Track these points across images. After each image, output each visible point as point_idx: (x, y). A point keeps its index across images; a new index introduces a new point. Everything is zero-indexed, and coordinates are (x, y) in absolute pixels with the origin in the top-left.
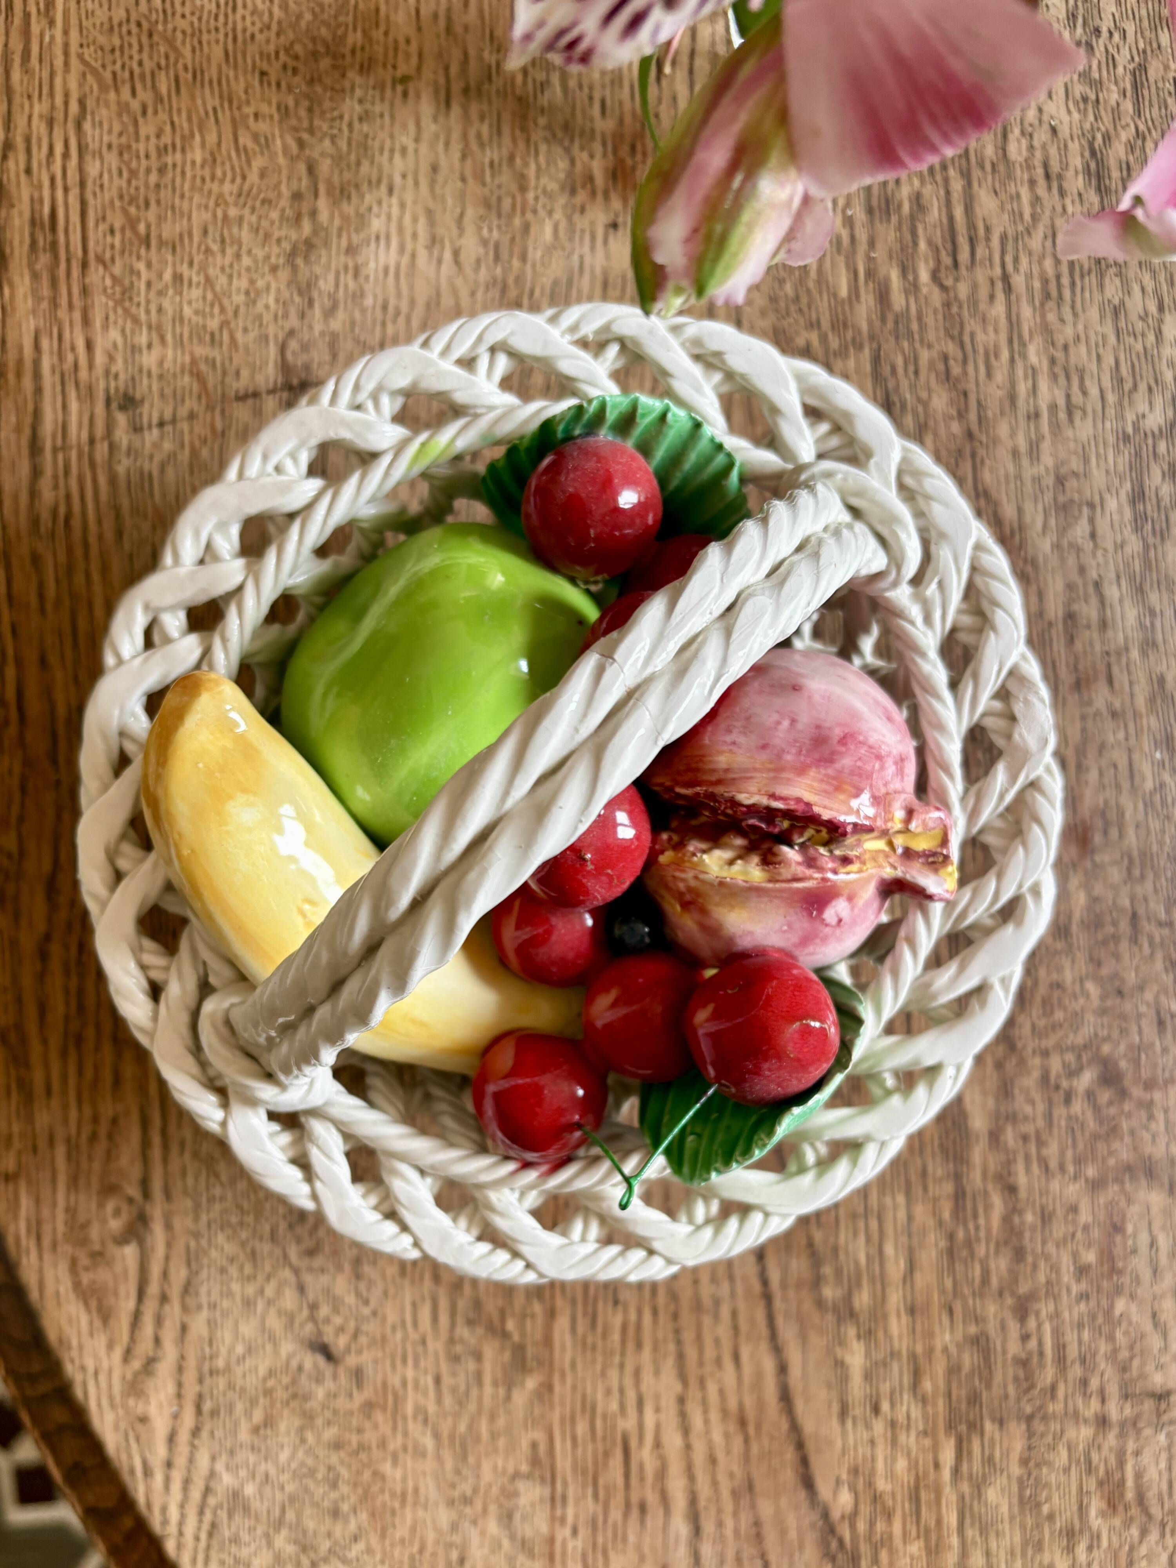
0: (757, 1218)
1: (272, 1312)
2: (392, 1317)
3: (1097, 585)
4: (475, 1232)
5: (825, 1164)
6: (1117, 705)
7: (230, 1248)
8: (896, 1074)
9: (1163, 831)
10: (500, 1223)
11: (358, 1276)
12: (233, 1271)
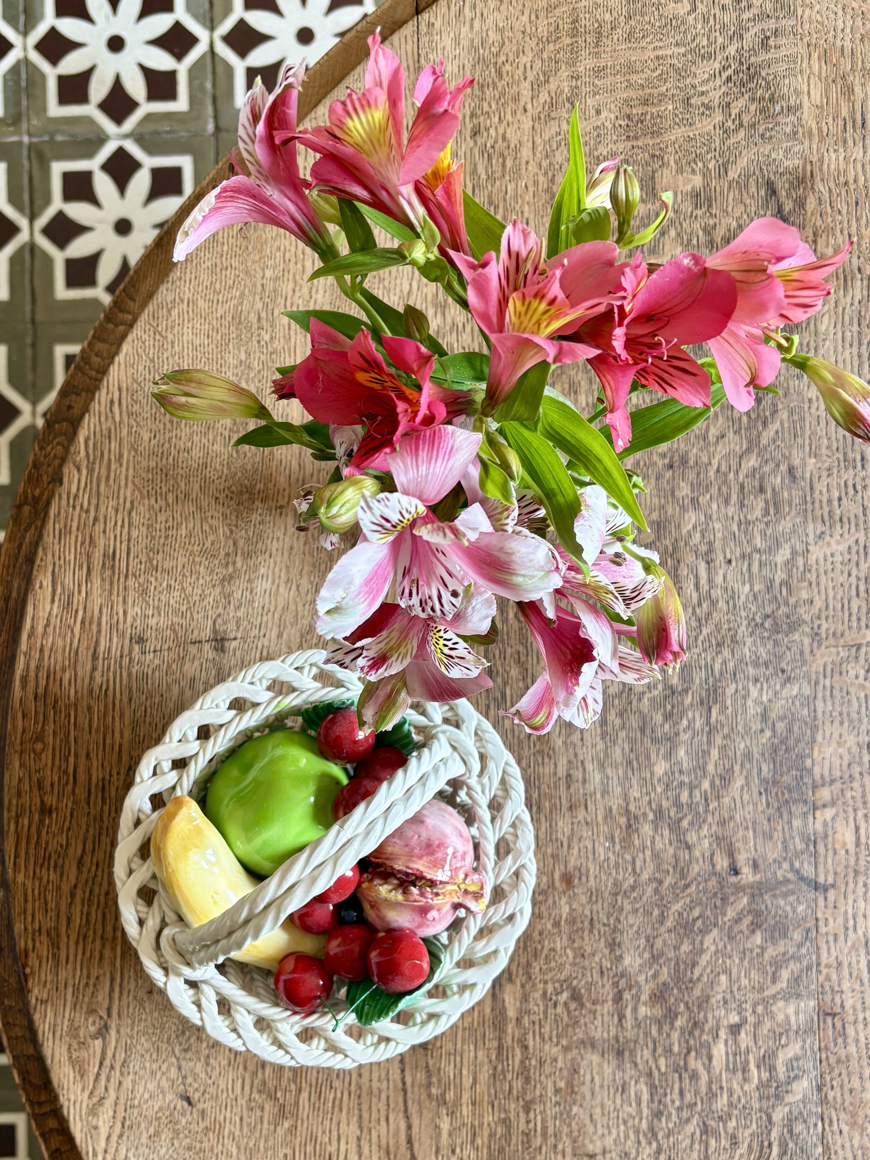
0: (393, 1044)
1: (164, 1078)
2: (222, 1086)
3: (582, 762)
4: (270, 1041)
5: (424, 1023)
6: (589, 819)
7: (147, 1045)
8: (459, 986)
9: (608, 880)
10: (281, 1037)
11: (208, 1064)
12: (148, 1057)
